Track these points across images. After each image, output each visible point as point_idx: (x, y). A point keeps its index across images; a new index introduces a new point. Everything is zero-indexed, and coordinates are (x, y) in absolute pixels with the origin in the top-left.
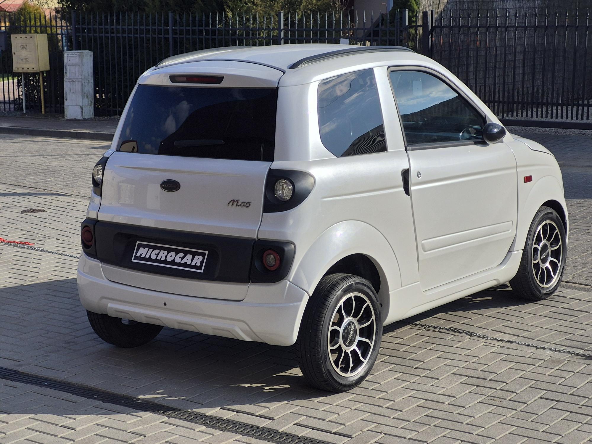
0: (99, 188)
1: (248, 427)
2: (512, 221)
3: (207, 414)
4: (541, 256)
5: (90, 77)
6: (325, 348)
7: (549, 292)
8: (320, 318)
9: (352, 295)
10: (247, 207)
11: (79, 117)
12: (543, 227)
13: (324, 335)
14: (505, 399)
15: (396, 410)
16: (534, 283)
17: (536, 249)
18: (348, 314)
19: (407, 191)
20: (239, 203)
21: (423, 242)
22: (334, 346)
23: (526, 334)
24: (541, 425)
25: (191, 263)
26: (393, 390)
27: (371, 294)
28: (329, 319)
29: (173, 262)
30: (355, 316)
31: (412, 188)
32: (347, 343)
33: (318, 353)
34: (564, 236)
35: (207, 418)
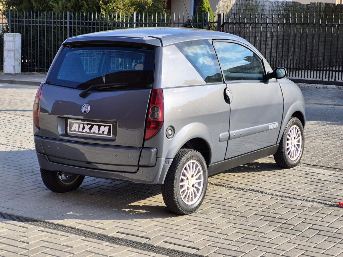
1: (135, 243)
3: (109, 236)
5: (19, 49)
11: (12, 72)
14: (289, 229)
15: (224, 234)
23: (295, 193)
24: (313, 244)
26: (220, 223)
35: (109, 238)
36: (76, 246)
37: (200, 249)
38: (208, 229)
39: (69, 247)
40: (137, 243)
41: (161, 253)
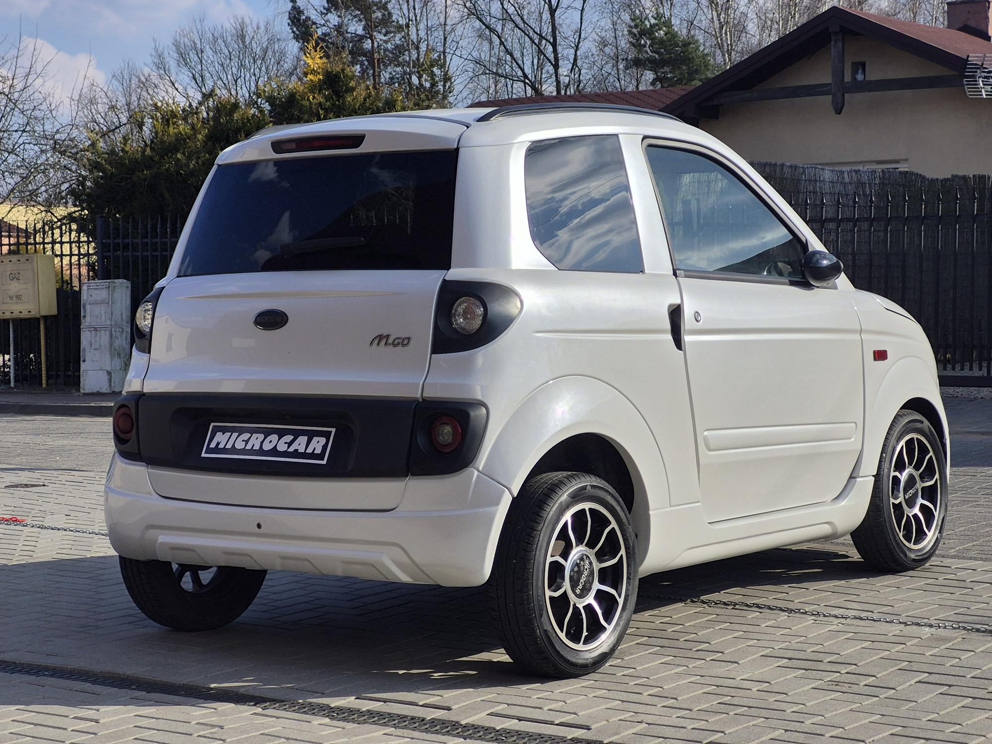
0: (146, 339)
1: (405, 719)
2: (856, 423)
3: (332, 706)
4: (905, 492)
5: (124, 323)
6: (540, 591)
7: (921, 558)
8: (531, 539)
9: (586, 506)
10: (403, 345)
11: (105, 389)
12: (907, 443)
13: (538, 568)
14: (858, 684)
15: (667, 697)
16: (895, 538)
17: (896, 480)
18: (580, 541)
19: (678, 343)
20: (390, 341)
21: (706, 433)
22: (555, 591)
23: (885, 609)
24: (925, 714)
25: (306, 450)
26: (658, 676)
27: (618, 508)
28: (546, 540)
29: (274, 452)
30: (591, 545)
31: (687, 338)
32: (578, 591)
33: (528, 599)
34: (943, 466)
35: (332, 710)
36: (232, 726)
37: (593, 727)
38: (622, 687)
39: (213, 726)
40: (412, 719)
41: (480, 738)
